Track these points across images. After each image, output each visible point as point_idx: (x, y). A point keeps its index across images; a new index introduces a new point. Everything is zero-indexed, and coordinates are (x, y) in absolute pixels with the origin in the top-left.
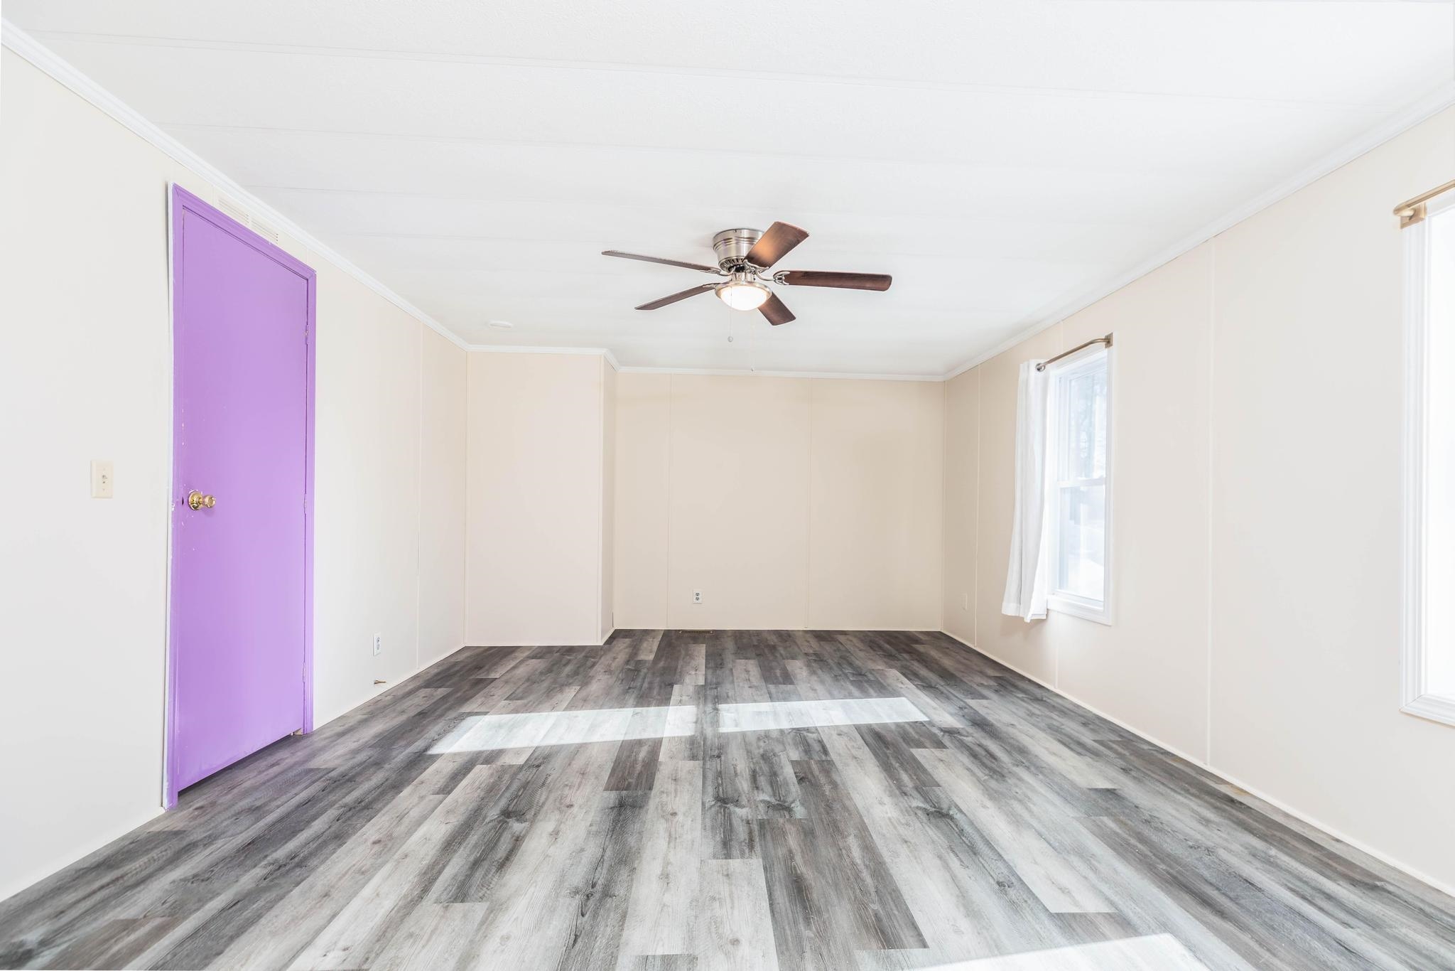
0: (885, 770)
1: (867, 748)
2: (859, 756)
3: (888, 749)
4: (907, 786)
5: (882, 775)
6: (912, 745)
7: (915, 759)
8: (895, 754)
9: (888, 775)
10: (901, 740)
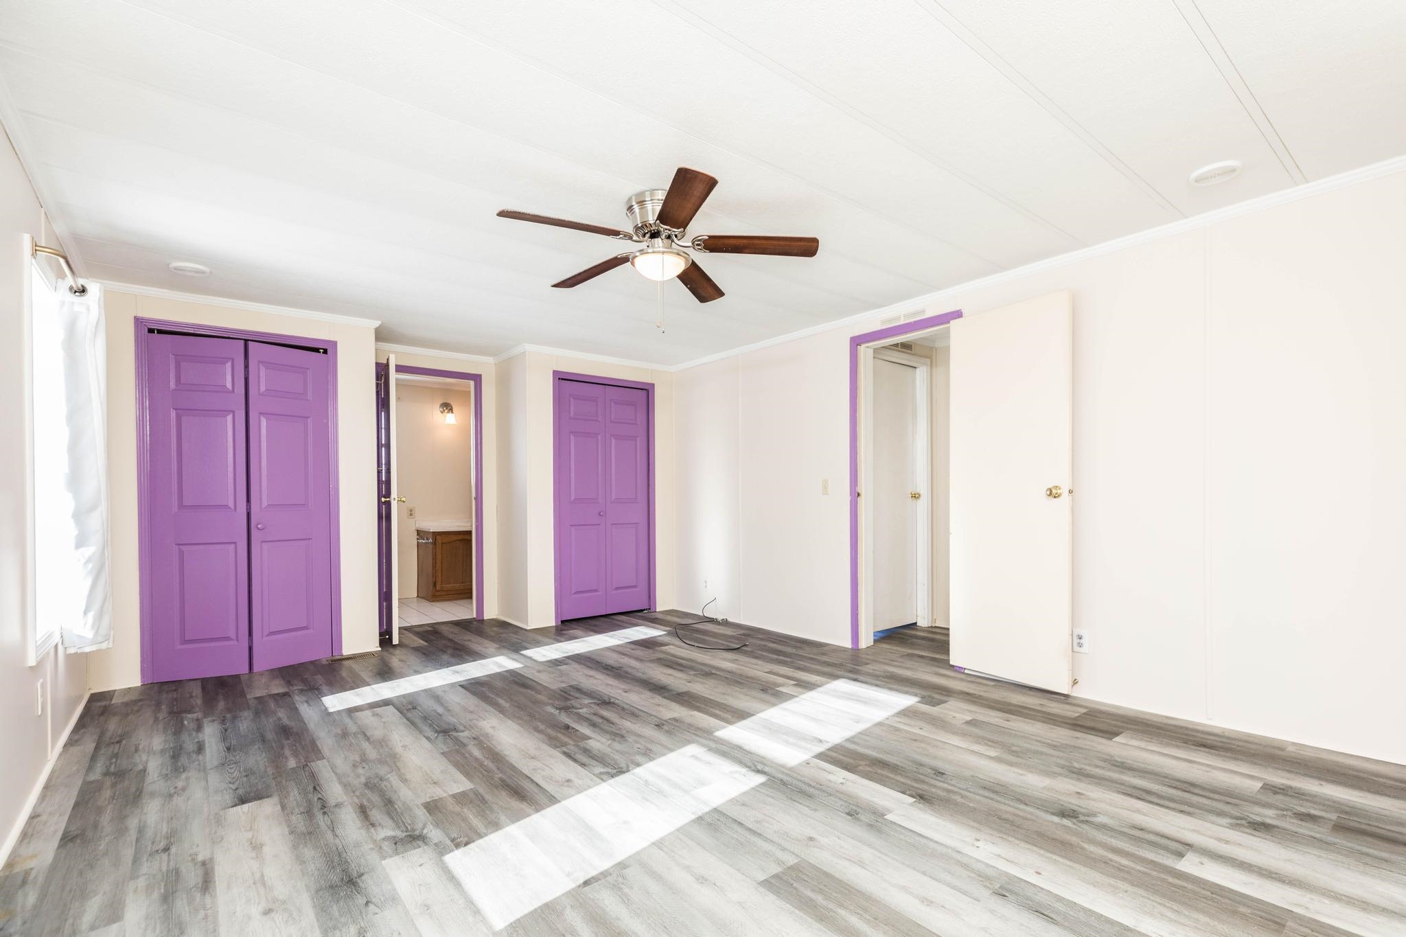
0: (497, 754)
1: (526, 772)
2: (530, 760)
3: (500, 779)
4: (474, 745)
5: (499, 748)
6: (472, 795)
7: (467, 775)
8: (490, 774)
9: (493, 750)
10: (488, 797)
